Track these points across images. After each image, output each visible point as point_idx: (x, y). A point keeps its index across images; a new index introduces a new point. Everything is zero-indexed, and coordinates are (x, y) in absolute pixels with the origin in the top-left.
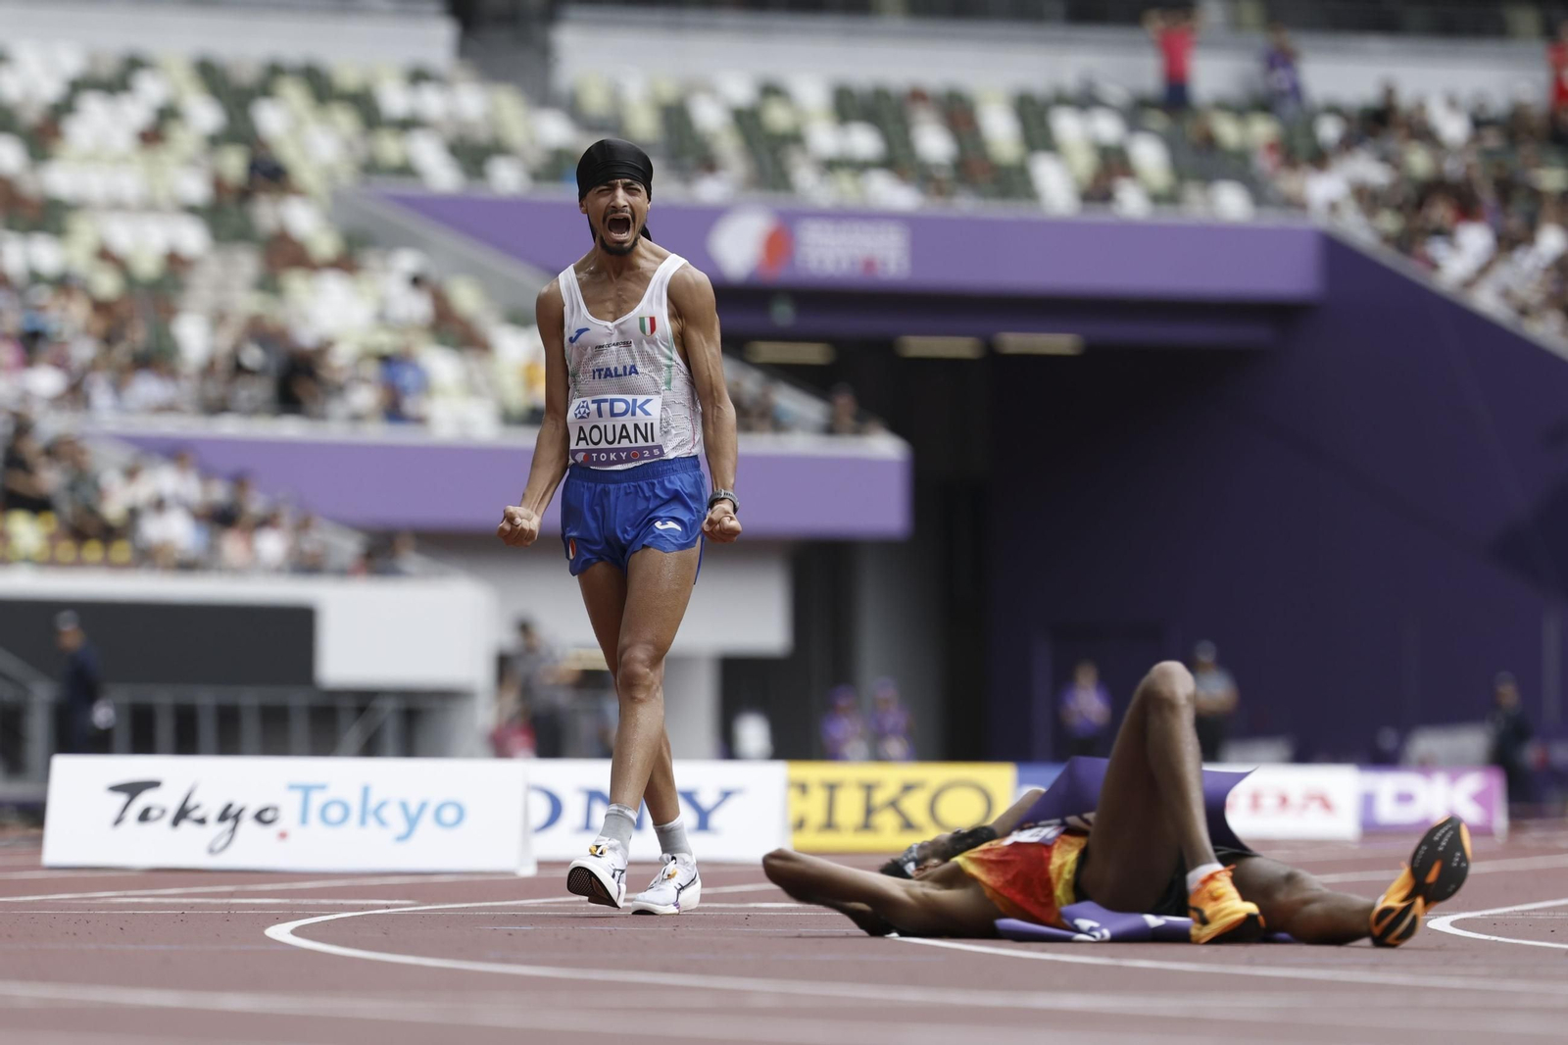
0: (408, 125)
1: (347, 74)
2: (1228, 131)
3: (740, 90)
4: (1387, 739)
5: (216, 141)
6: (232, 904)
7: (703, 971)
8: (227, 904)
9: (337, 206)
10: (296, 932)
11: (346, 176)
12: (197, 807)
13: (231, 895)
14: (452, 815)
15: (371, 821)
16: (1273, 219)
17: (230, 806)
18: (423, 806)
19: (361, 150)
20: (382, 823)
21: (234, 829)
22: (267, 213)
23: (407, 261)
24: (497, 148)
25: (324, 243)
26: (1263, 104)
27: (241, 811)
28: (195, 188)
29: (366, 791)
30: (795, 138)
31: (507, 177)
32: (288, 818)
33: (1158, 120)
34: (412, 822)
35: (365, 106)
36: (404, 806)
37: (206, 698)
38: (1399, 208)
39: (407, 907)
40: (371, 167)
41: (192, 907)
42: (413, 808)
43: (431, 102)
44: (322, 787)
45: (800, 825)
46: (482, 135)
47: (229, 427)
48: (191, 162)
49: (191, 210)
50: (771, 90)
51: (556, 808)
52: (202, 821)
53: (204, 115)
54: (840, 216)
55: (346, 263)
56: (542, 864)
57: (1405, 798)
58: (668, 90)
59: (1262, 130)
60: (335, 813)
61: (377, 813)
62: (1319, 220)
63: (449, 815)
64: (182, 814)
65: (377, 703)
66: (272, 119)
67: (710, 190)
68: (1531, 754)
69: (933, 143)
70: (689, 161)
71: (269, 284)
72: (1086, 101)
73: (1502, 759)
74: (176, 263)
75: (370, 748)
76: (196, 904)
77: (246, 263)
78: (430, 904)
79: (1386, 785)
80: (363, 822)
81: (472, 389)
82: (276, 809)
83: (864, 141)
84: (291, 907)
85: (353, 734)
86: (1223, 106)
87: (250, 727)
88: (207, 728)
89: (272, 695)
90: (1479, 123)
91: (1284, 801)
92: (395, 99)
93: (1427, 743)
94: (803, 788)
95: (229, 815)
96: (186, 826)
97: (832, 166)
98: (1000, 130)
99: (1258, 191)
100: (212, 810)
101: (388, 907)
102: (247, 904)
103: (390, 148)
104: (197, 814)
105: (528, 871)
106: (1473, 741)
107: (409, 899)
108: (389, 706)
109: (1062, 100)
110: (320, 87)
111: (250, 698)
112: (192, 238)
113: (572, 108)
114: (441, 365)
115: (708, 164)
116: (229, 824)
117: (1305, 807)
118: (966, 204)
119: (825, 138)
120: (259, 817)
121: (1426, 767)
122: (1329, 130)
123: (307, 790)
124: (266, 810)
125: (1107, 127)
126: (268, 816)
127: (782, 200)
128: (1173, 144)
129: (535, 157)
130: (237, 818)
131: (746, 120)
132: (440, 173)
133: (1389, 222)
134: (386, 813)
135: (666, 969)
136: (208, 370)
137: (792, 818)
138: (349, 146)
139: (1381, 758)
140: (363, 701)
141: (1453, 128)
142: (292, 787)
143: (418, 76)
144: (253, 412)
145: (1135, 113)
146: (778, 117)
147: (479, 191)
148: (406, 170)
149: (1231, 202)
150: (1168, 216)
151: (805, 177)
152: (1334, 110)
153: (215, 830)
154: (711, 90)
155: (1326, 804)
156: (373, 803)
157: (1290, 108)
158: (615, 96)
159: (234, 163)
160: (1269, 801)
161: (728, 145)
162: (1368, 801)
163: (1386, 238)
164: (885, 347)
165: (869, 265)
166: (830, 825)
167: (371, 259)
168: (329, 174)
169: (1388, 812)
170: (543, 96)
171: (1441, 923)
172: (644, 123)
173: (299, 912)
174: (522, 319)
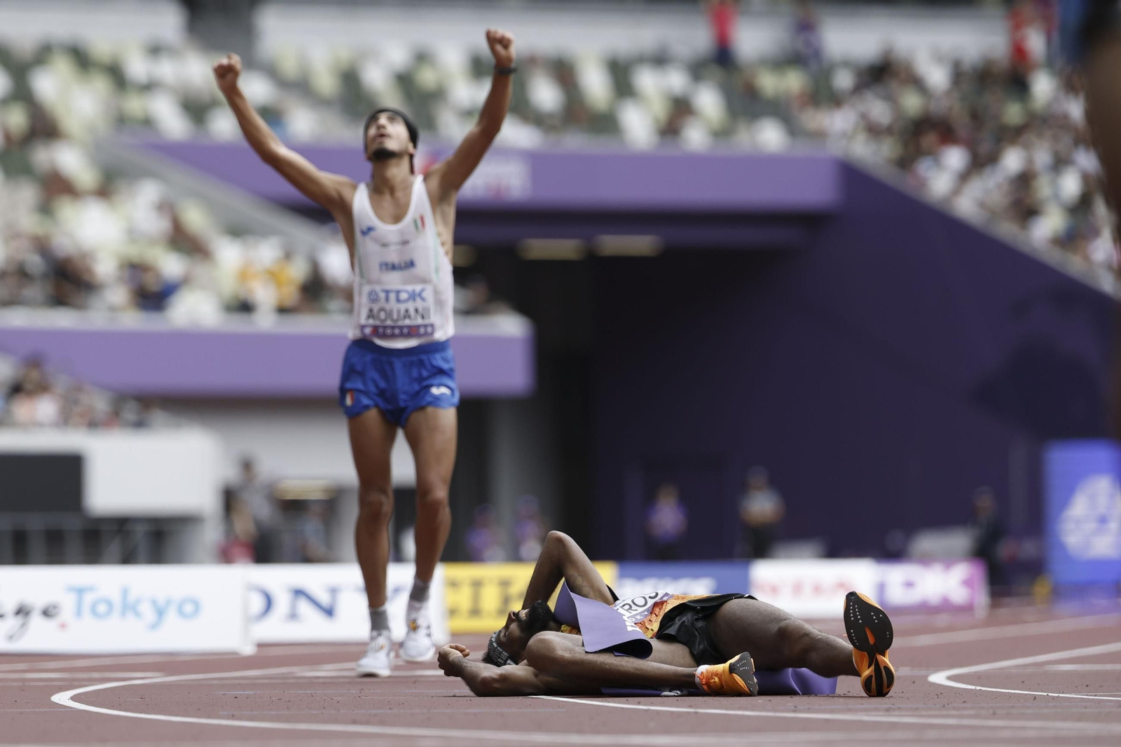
0: (149, 87)
1: (102, 48)
2: (769, 83)
3: (398, 56)
4: (894, 540)
5: (3, 103)
6: (26, 679)
7: (382, 723)
8: (23, 678)
9: (98, 150)
10: (74, 698)
11: (104, 129)
13: (25, 672)
14: (191, 608)
15: (130, 614)
16: (803, 149)
17: (23, 604)
18: (169, 602)
19: (114, 107)
20: (137, 614)
21: (26, 622)
22: (42, 156)
23: (150, 191)
24: (216, 102)
25: (86, 178)
27: (31, 608)
29: (125, 592)
30: (441, 93)
31: (222, 127)
32: (67, 612)
33: (715, 72)
34: (160, 613)
35: (116, 74)
36: (154, 603)
37: (5, 525)
39: (157, 678)
40: (121, 121)
42: (161, 604)
43: (166, 70)
45: (454, 612)
46: (205, 93)
47: (16, 318)
50: (422, 57)
51: (269, 602)
55: (105, 191)
56: (261, 645)
57: (909, 585)
58: (345, 58)
59: (793, 82)
60: (102, 608)
61: (134, 607)
62: (836, 149)
63: (188, 608)
65: (132, 527)
66: (47, 85)
68: (1005, 550)
69: (545, 94)
71: (45, 209)
72: (660, 60)
73: (984, 553)
75: (128, 558)
77: (27, 194)
79: (895, 575)
80: (123, 614)
82: (55, 607)
84: (71, 681)
85: (114, 547)
86: (766, 63)
87: (37, 545)
88: (5, 546)
89: (52, 521)
90: (958, 74)
91: (819, 588)
92: (137, 67)
93: (927, 542)
94: (456, 584)
95: (22, 611)
97: (468, 115)
98: (595, 84)
99: (792, 126)
100: (9, 608)
101: (145, 678)
102: (37, 678)
103: (135, 105)
105: (248, 650)
106: (960, 540)
107: (157, 672)
108: (141, 530)
109: (643, 59)
110: (82, 59)
111: (35, 522)
113: (273, 73)
116: (22, 618)
118: (570, 142)
119: (463, 91)
120: (46, 613)
121: (926, 560)
122: (844, 80)
123: (80, 591)
124: (50, 607)
125: (676, 80)
126: (52, 611)
128: (728, 91)
130: (28, 613)
131: (405, 81)
132: (173, 123)
133: (888, 148)
134: (141, 608)
135: (354, 722)
137: (448, 607)
138: (105, 103)
139: (889, 553)
141: (937, 77)
142: (69, 589)
143: (155, 50)
144: (36, 304)
145: (697, 70)
146: (427, 78)
147: (202, 136)
148: (148, 122)
149: (770, 136)
150: (722, 147)
151: (448, 121)
152: (846, 64)
153: (12, 622)
154: (378, 58)
158: (305, 62)
159: (17, 119)
160: (807, 589)
161: (389, 99)
162: (882, 587)
163: (889, 161)
164: (510, 251)
165: (498, 190)
166: (475, 612)
167: (122, 187)
168: (91, 128)
169: (897, 595)
171: (939, 678)
172: (326, 82)
173: (76, 683)
174: (237, 231)
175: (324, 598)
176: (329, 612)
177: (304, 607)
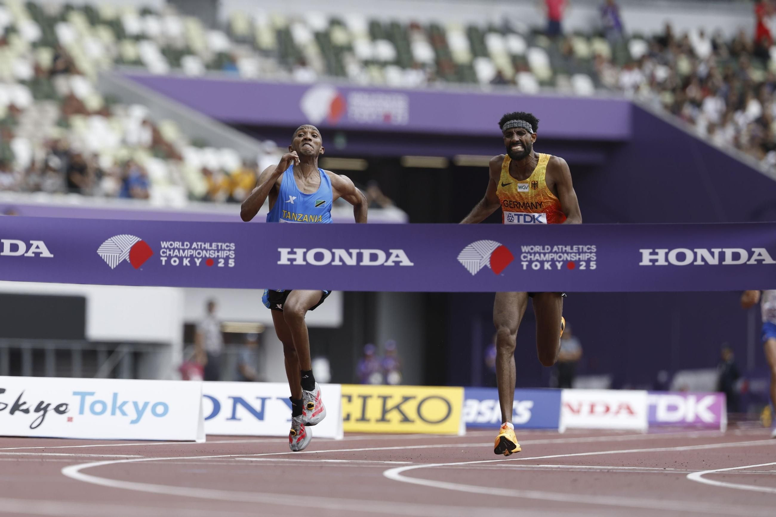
0: (139, 38)
1: (107, 11)
2: (581, 48)
3: (319, 22)
4: (663, 377)
5: (35, 46)
6: (44, 456)
8: (41, 455)
9: (100, 81)
10: (79, 471)
11: (106, 65)
12: (24, 403)
13: (43, 451)
14: (161, 409)
15: (118, 412)
16: (604, 95)
17: (42, 403)
18: (146, 404)
19: (114, 51)
20: (124, 413)
21: (44, 415)
22: (63, 85)
23: (138, 112)
24: (188, 51)
25: (94, 101)
26: (601, 34)
27: (49, 405)
28: (25, 71)
29: (115, 395)
30: (349, 48)
31: (192, 67)
32: (73, 411)
33: (543, 41)
34: (140, 413)
35: (117, 28)
36: (135, 404)
37: (26, 345)
38: (674, 90)
39: (138, 459)
40: (119, 61)
41: (22, 457)
42: (141, 406)
43: (152, 26)
44: (92, 394)
45: (348, 418)
46: (179, 44)
47: (41, 199)
48: (22, 57)
49: (22, 82)
50: (335, 22)
51: (217, 407)
52: (27, 411)
53: (30, 31)
54: (372, 90)
55: (105, 112)
56: (209, 436)
57: (672, 408)
58: (280, 22)
59: (602, 47)
60: (98, 408)
61: (121, 408)
62: (629, 95)
63: (160, 409)
64: (16, 407)
65: (119, 349)
66: (66, 34)
67: (303, 76)
68: (739, 385)
69: (423, 51)
70: (291, 60)
71: (63, 123)
72: (505, 30)
73: (724, 387)
74: (13, 110)
75: (114, 374)
76: (24, 455)
77: (52, 111)
78: (150, 457)
79: (662, 401)
80: (113, 413)
81: (172, 181)
82: (67, 405)
83: (385, 50)
84: (76, 458)
85: (106, 367)
86: (578, 34)
87: (50, 362)
88: (27, 361)
89: (63, 344)
91: (608, 409)
92: (133, 25)
93: (683, 379)
94: (349, 398)
95: (42, 408)
96: (18, 413)
97: (367, 63)
98: (459, 45)
99: (596, 79)
100: (32, 405)
101: (127, 458)
102: (52, 456)
103: (130, 50)
104: (24, 407)
105: (202, 440)
106: (709, 378)
107: (139, 454)
108: (125, 350)
109: (492, 29)
110: (93, 17)
111: (50, 345)
112: (22, 97)
113: (228, 31)
114: (156, 168)
115: (302, 62)
116: (42, 412)
117: (617, 412)
118: (440, 86)
119: (364, 48)
120: (57, 410)
121: (683, 391)
122: (638, 49)
123: (83, 395)
124: (61, 405)
125: (516, 45)
126: (62, 409)
127: (341, 82)
128: (551, 55)
129: (208, 57)
130: (45, 410)
131: (322, 39)
132: (157, 64)
133: (668, 98)
134: (125, 408)
136: (31, 169)
137: (344, 415)
138: (107, 49)
139: (659, 387)
140: (112, 348)
141: (703, 48)
142: (75, 393)
143: (145, 12)
144: (54, 192)
145: (532, 37)
146: (339, 37)
147: (178, 74)
148: (138, 62)
149: (582, 86)
150: (548, 92)
151: (353, 69)
152: (638, 37)
153: (33, 416)
154: (304, 22)
155: (630, 411)
156: (119, 403)
157: (615, 35)
158: (252, 25)
159: (45, 57)
160: (599, 409)
161: (312, 52)
162: (652, 410)
163: (666, 106)
164: (396, 161)
165: (387, 117)
166: (363, 419)
167: (118, 110)
168: (97, 64)
169: (663, 415)
170: (212, 23)
171: (695, 476)
172: (267, 39)
173: (80, 461)
174: (199, 144)
175: (257, 406)
176: (260, 416)
177: (241, 410)
